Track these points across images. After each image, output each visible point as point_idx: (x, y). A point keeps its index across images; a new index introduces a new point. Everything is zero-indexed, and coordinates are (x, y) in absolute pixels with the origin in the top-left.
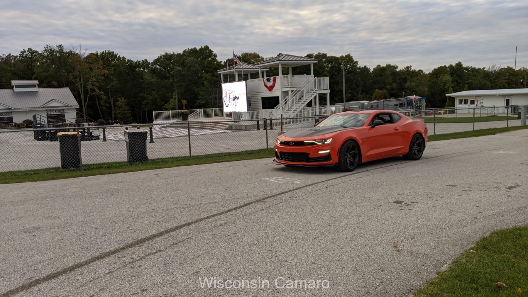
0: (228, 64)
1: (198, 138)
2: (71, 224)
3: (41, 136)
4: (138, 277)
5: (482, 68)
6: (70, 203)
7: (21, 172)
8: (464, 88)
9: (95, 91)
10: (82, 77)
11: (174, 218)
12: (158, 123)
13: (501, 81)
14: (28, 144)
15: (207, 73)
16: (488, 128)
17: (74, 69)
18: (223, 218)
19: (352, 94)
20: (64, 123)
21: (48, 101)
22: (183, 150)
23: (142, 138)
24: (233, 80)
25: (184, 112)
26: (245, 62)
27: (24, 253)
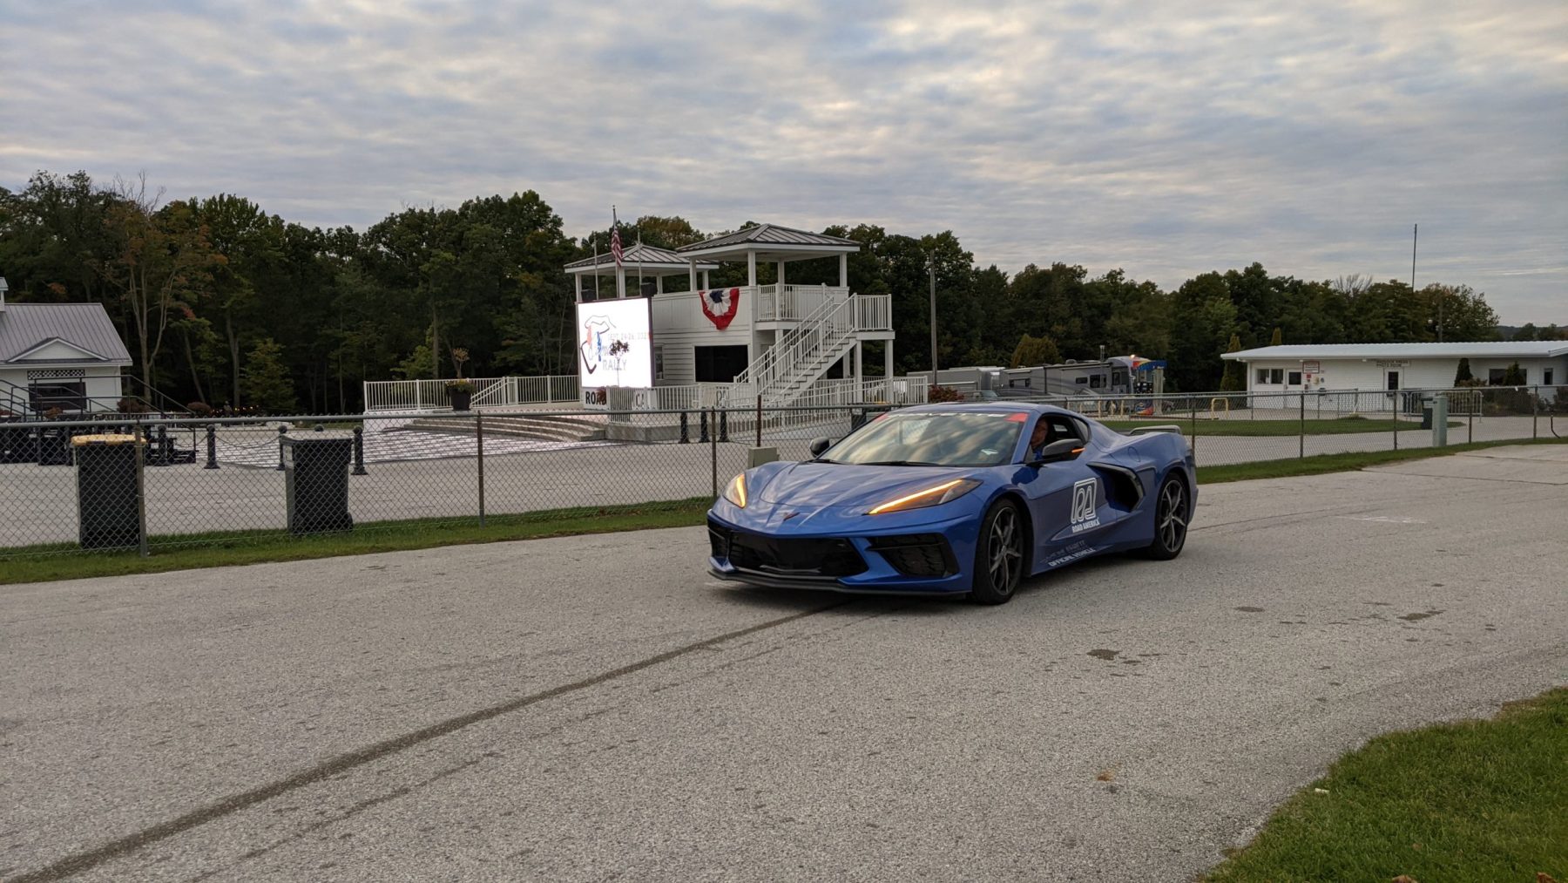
0: (596, 246)
1: (502, 463)
2: (123, 712)
6: (114, 649)
9: (185, 317)
10: (146, 273)
11: (442, 696)
12: (379, 415)
15: (530, 272)
17: (118, 250)
18: (592, 696)
19: (955, 345)
20: (85, 410)
21: (34, 343)
22: (458, 497)
23: (334, 459)
24: (611, 295)
25: (457, 385)
26: (646, 243)
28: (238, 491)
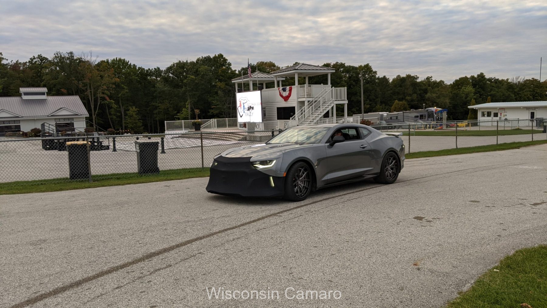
0: (243, 73)
1: (211, 149)
2: (79, 237)
3: (49, 145)
4: (148, 293)
5: (505, 79)
6: (78, 215)
7: (27, 182)
8: (486, 100)
9: (106, 100)
10: (93, 85)
11: (185, 232)
12: (170, 133)
13: (526, 93)
14: (36, 153)
15: (221, 82)
16: (512, 142)
17: (83, 77)
18: (236, 232)
19: (370, 105)
20: (73, 132)
21: (57, 109)
22: (195, 161)
24: (248, 90)
25: (196, 122)
26: (260, 71)
27: (30, 266)
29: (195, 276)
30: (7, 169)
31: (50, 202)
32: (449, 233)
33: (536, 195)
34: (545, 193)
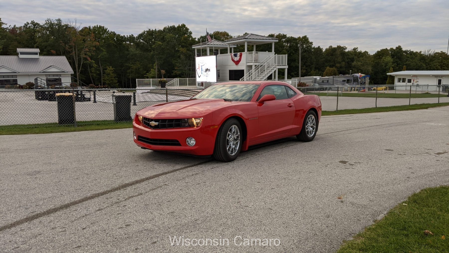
0: (202, 40)
2: (67, 170)
3: (41, 96)
4: (123, 214)
5: (419, 51)
6: (66, 152)
7: (24, 126)
8: (402, 68)
9: (88, 60)
10: (77, 47)
11: (153, 168)
12: (140, 89)
13: (435, 64)
14: (31, 102)
15: (183, 48)
16: (422, 103)
17: (69, 41)
18: (195, 170)
19: (306, 70)
20: (61, 86)
21: (47, 67)
23: (127, 101)
24: (205, 55)
25: (162, 81)
26: (216, 39)
27: (28, 192)
28: (100, 109)
29: (161, 203)
30: (7, 114)
31: (43, 142)
32: (368, 174)
33: (440, 146)
34: (447, 145)
